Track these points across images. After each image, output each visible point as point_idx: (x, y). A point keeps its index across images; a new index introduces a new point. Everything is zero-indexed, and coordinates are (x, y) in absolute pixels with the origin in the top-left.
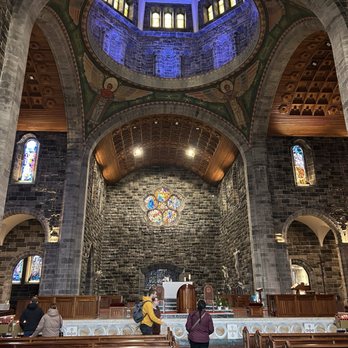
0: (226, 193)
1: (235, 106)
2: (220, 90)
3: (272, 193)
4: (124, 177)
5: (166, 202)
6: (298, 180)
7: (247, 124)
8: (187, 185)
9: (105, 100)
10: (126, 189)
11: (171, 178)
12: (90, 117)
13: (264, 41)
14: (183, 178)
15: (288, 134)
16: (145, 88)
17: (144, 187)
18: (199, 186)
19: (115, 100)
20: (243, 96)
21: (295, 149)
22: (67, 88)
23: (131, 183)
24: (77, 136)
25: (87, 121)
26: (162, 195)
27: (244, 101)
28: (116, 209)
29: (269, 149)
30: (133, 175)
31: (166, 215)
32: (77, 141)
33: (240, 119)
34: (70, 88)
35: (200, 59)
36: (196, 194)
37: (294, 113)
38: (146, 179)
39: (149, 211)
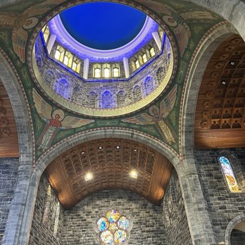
0: (168, 210)
1: (163, 126)
2: (149, 114)
3: (208, 201)
4: (79, 201)
5: (116, 223)
6: (230, 187)
7: (175, 140)
8: (134, 206)
9: (54, 128)
10: (81, 213)
11: (120, 200)
12: (40, 143)
13: (178, 66)
14: (130, 199)
15: (213, 146)
16: (88, 117)
17: (97, 210)
18: (145, 206)
19: (62, 128)
20: (168, 116)
21: (222, 159)
22: (19, 118)
23: (85, 207)
24: (28, 159)
25: (37, 146)
26: (112, 216)
27: (169, 120)
28: (71, 232)
29: (198, 160)
30: (87, 199)
31: (117, 235)
32: (27, 163)
33: (169, 136)
34: (22, 117)
35: (132, 95)
36: (143, 214)
37: (215, 127)
38: (98, 202)
39: (101, 233)
